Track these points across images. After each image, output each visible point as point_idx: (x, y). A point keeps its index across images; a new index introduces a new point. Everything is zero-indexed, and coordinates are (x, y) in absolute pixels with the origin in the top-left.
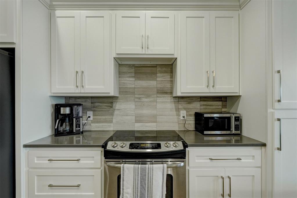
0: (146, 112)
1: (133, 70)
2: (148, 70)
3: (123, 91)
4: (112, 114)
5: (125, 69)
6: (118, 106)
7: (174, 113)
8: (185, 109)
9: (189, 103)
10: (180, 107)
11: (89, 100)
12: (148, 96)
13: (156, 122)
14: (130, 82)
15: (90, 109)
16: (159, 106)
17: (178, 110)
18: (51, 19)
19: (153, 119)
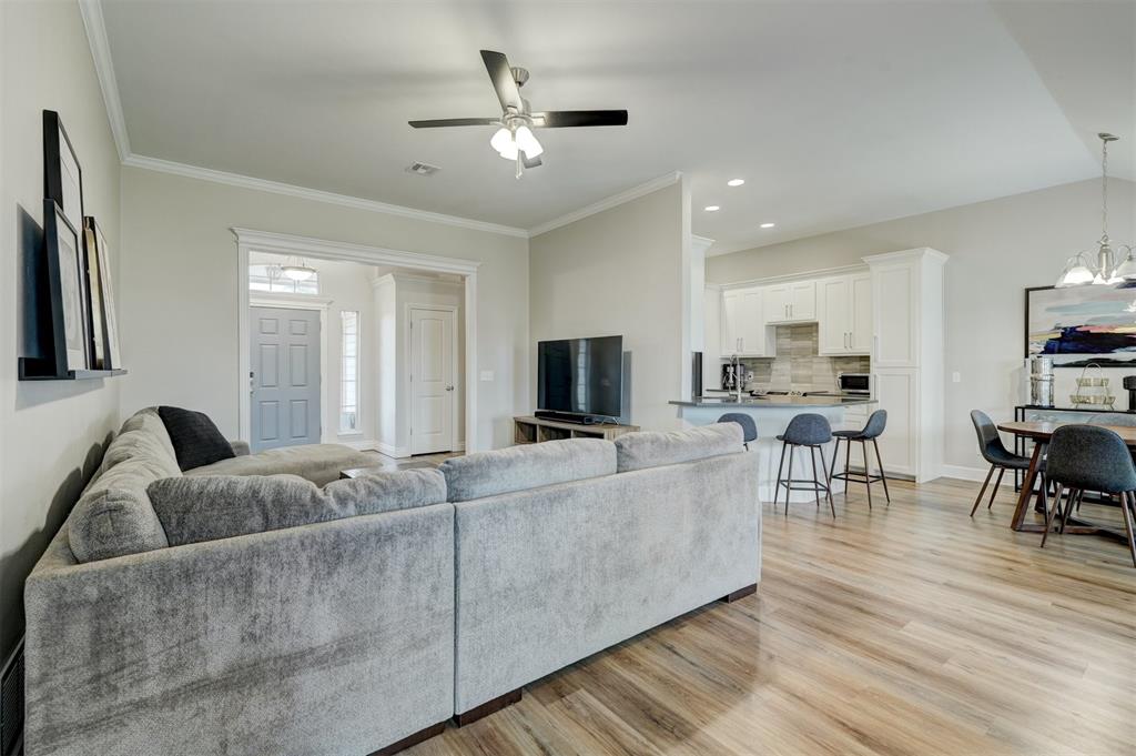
0: (802, 372)
1: (789, 331)
2: (804, 330)
3: (782, 352)
4: (770, 374)
5: (781, 331)
6: (775, 366)
7: (831, 373)
8: (842, 369)
9: (848, 363)
10: (837, 367)
11: (750, 362)
12: (804, 356)
13: (811, 382)
14: (786, 343)
15: (751, 369)
16: (815, 366)
17: (835, 370)
18: (721, 297)
19: (809, 379)
